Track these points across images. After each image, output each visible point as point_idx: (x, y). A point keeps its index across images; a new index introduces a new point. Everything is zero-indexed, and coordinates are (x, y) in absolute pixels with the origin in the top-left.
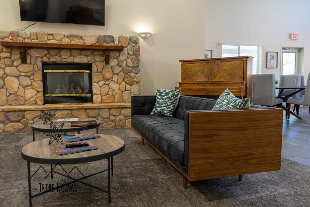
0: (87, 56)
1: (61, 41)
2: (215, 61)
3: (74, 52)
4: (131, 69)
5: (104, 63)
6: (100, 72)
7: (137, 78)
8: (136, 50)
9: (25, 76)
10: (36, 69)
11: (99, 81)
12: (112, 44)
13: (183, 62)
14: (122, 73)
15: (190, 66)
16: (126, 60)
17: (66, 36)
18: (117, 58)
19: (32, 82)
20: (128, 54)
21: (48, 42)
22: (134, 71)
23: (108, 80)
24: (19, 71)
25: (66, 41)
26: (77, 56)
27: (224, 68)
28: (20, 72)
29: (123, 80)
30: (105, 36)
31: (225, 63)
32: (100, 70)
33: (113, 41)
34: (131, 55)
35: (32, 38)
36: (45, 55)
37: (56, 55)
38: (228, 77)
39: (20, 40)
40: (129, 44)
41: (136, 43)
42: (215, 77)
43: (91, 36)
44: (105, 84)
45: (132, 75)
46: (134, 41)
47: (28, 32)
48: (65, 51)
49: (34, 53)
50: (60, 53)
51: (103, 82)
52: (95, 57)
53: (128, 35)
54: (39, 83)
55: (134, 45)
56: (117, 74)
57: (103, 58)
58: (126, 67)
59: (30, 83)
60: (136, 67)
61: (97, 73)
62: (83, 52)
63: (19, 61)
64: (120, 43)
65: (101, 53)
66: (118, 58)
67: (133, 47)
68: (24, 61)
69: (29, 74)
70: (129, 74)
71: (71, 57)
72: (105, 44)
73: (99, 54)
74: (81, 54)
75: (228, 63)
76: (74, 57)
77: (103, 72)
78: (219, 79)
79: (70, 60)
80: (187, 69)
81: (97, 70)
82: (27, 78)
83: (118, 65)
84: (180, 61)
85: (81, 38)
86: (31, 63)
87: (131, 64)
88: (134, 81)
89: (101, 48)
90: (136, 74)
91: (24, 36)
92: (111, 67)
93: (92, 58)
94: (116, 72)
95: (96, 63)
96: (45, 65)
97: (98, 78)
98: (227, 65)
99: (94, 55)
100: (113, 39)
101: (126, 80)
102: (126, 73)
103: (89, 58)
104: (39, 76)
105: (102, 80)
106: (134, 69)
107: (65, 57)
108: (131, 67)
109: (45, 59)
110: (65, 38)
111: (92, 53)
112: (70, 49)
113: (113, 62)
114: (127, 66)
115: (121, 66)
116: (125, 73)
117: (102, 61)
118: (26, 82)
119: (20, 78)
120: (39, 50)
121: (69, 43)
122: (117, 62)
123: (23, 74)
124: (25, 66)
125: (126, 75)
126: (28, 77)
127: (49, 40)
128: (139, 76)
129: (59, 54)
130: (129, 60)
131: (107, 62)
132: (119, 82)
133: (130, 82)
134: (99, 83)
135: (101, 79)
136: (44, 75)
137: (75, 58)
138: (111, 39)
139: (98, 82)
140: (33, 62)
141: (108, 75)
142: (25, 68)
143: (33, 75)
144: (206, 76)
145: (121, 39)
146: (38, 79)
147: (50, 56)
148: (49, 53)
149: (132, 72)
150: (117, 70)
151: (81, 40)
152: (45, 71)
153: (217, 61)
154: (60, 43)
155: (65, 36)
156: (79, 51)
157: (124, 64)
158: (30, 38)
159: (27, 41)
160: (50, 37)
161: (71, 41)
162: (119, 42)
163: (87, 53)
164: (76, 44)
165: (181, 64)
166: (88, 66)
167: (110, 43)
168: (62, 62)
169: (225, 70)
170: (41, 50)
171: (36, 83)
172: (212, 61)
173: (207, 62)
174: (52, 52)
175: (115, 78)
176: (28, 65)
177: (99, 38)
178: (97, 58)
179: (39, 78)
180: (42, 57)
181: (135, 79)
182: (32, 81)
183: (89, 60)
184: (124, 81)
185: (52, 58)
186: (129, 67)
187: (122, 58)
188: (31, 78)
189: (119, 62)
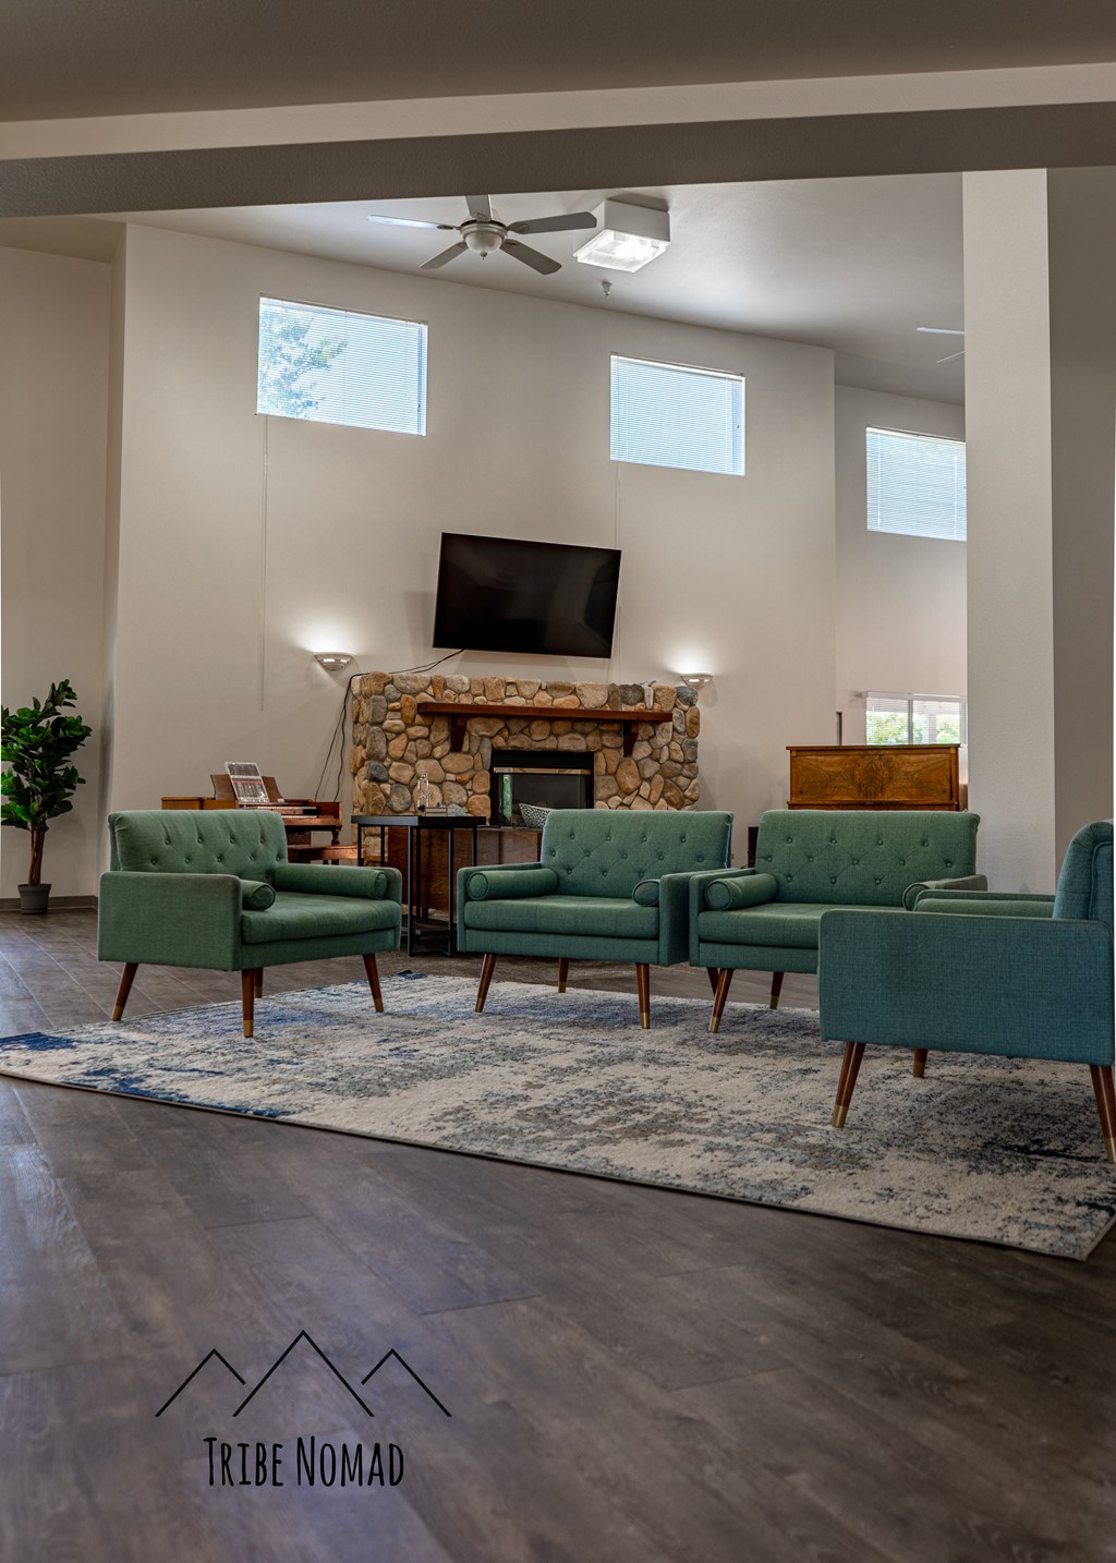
0: (585, 734)
1: (532, 699)
2: (882, 752)
3: (560, 727)
4: (679, 766)
5: (622, 751)
6: (611, 774)
7: (693, 790)
8: (691, 721)
9: (456, 781)
10: (480, 764)
11: (610, 797)
12: (639, 706)
13: (797, 751)
14: (659, 778)
15: (816, 761)
16: (668, 745)
17: (544, 687)
18: (649, 739)
19: (468, 797)
20: (675, 729)
21: (509, 702)
22: (685, 772)
23: (628, 794)
24: (444, 770)
25: (544, 699)
26: (564, 735)
27: (904, 769)
28: (446, 771)
29: (662, 795)
30: (625, 687)
31: (907, 757)
32: (612, 769)
33: (642, 700)
34: (680, 733)
35: (474, 691)
36: (499, 733)
37: (522, 732)
38: (914, 791)
39: (449, 698)
40: (675, 706)
41: (692, 704)
42: (882, 790)
43: (595, 687)
44: (622, 804)
45: (682, 781)
46: (686, 695)
47: (466, 680)
48: (540, 722)
49: (476, 727)
50: (528, 726)
51: (617, 798)
52: (604, 737)
53: (672, 685)
54: (486, 799)
55: (686, 707)
56: (649, 780)
57: (620, 741)
58: (669, 763)
59: (465, 799)
60: (690, 762)
61: (607, 777)
62: (578, 726)
63: (447, 747)
64: (657, 705)
65: (616, 727)
66: (652, 741)
67: (685, 712)
68: (456, 747)
69: (466, 777)
70: (674, 779)
71: (552, 738)
72: (624, 708)
73: (614, 731)
74: (573, 731)
75: (913, 758)
76: (557, 736)
77: (618, 774)
78: (893, 795)
79: (550, 744)
80: (808, 769)
81: (606, 770)
82: (460, 787)
83: (650, 756)
84: (788, 748)
85: (574, 691)
86: (468, 753)
87: (679, 756)
88: (686, 797)
89: (617, 717)
90: (692, 779)
91: (459, 687)
92: (637, 762)
93: (598, 738)
94: (648, 774)
95: (605, 750)
96: (500, 757)
97: (609, 788)
98: (912, 764)
99: (602, 733)
100: (643, 694)
101: (669, 794)
102: (669, 777)
103: (590, 739)
104: (483, 783)
105: (616, 794)
106: (686, 766)
107: (540, 738)
108: (679, 763)
109: (500, 742)
110: (542, 693)
111: (597, 728)
112: (550, 717)
113: (641, 750)
114: (670, 759)
115: (657, 760)
116: (666, 777)
117: (618, 748)
118: (458, 796)
119: (446, 786)
120: (485, 719)
121: (548, 705)
122: (649, 751)
123: (452, 777)
124: (458, 756)
125: (669, 781)
126: (463, 783)
127: (510, 696)
128: (697, 784)
129: (526, 731)
130: (675, 746)
131: (628, 751)
132: (652, 799)
133: (678, 800)
134: (610, 801)
135: (615, 792)
136: (496, 781)
137: (561, 739)
138: (637, 695)
139: (606, 800)
140: (474, 750)
141: (630, 782)
142: (457, 762)
143: (472, 779)
144: (860, 786)
145: (659, 694)
146: (483, 790)
147: (510, 734)
148: (506, 727)
149: (680, 774)
150: (651, 769)
151: (573, 697)
152: (496, 770)
153: (887, 752)
154: (530, 704)
155: (540, 688)
156: (568, 725)
157: (665, 757)
158: (469, 691)
159: (465, 700)
160: (511, 690)
161: (554, 698)
162: (655, 701)
163: (588, 727)
164: (566, 707)
165: (792, 757)
166: (586, 759)
167: (635, 704)
168: (532, 749)
169: (906, 773)
170: (491, 722)
171: (477, 799)
172: (874, 752)
173: (862, 753)
174: (515, 726)
175: (645, 789)
176: (463, 755)
177: (613, 692)
178: (608, 740)
179: (485, 787)
180: (491, 738)
181: (687, 793)
182: (470, 793)
183: (590, 744)
184: (664, 797)
185: (514, 739)
186: (676, 762)
187: (661, 740)
188: (468, 786)
189: (653, 749)
